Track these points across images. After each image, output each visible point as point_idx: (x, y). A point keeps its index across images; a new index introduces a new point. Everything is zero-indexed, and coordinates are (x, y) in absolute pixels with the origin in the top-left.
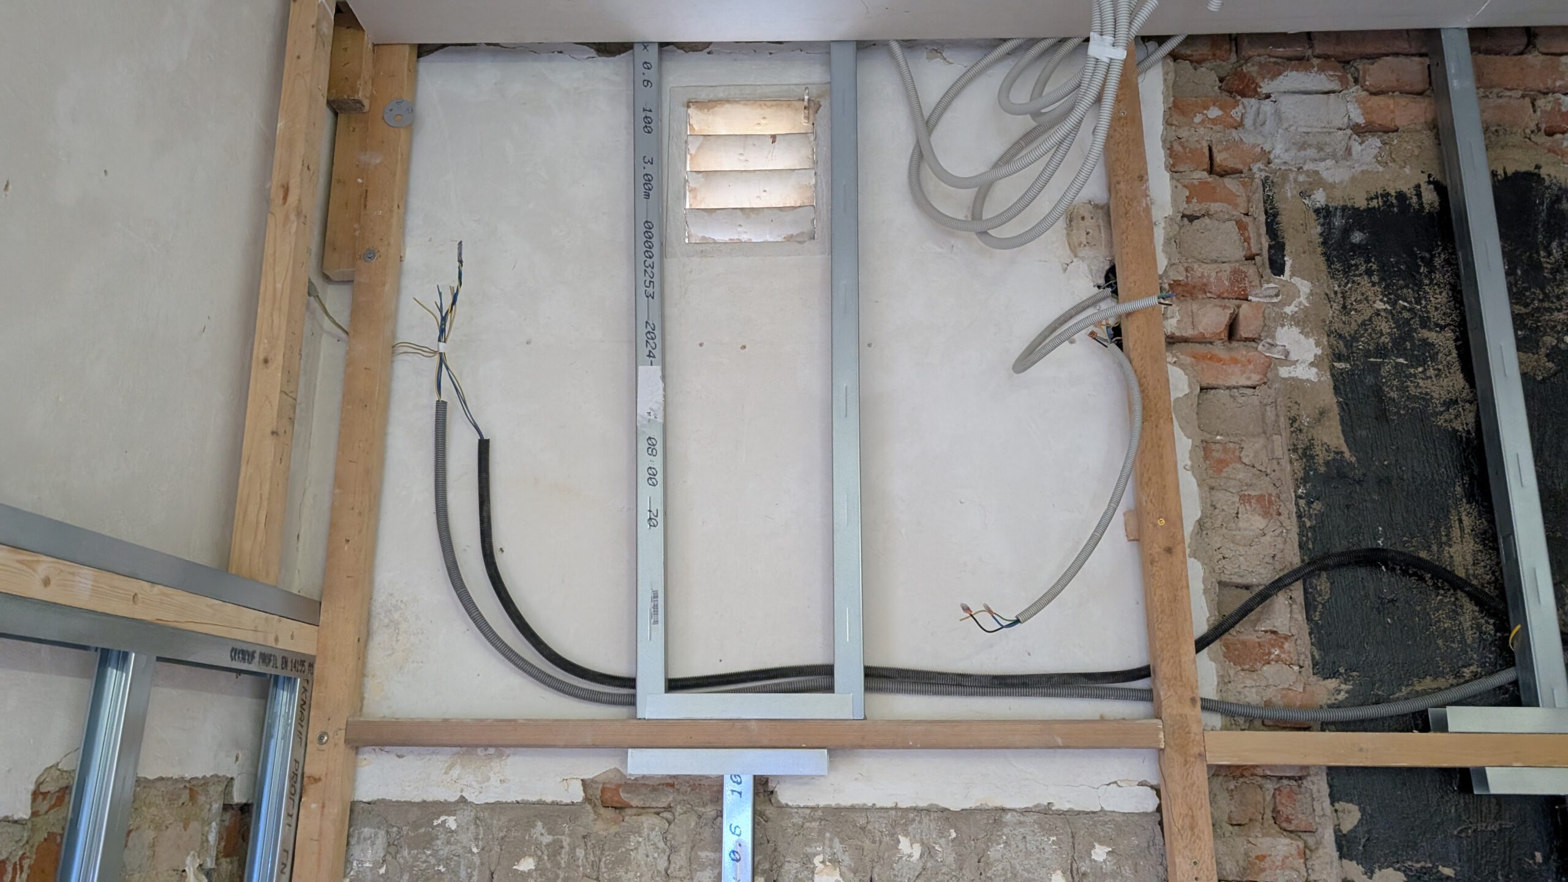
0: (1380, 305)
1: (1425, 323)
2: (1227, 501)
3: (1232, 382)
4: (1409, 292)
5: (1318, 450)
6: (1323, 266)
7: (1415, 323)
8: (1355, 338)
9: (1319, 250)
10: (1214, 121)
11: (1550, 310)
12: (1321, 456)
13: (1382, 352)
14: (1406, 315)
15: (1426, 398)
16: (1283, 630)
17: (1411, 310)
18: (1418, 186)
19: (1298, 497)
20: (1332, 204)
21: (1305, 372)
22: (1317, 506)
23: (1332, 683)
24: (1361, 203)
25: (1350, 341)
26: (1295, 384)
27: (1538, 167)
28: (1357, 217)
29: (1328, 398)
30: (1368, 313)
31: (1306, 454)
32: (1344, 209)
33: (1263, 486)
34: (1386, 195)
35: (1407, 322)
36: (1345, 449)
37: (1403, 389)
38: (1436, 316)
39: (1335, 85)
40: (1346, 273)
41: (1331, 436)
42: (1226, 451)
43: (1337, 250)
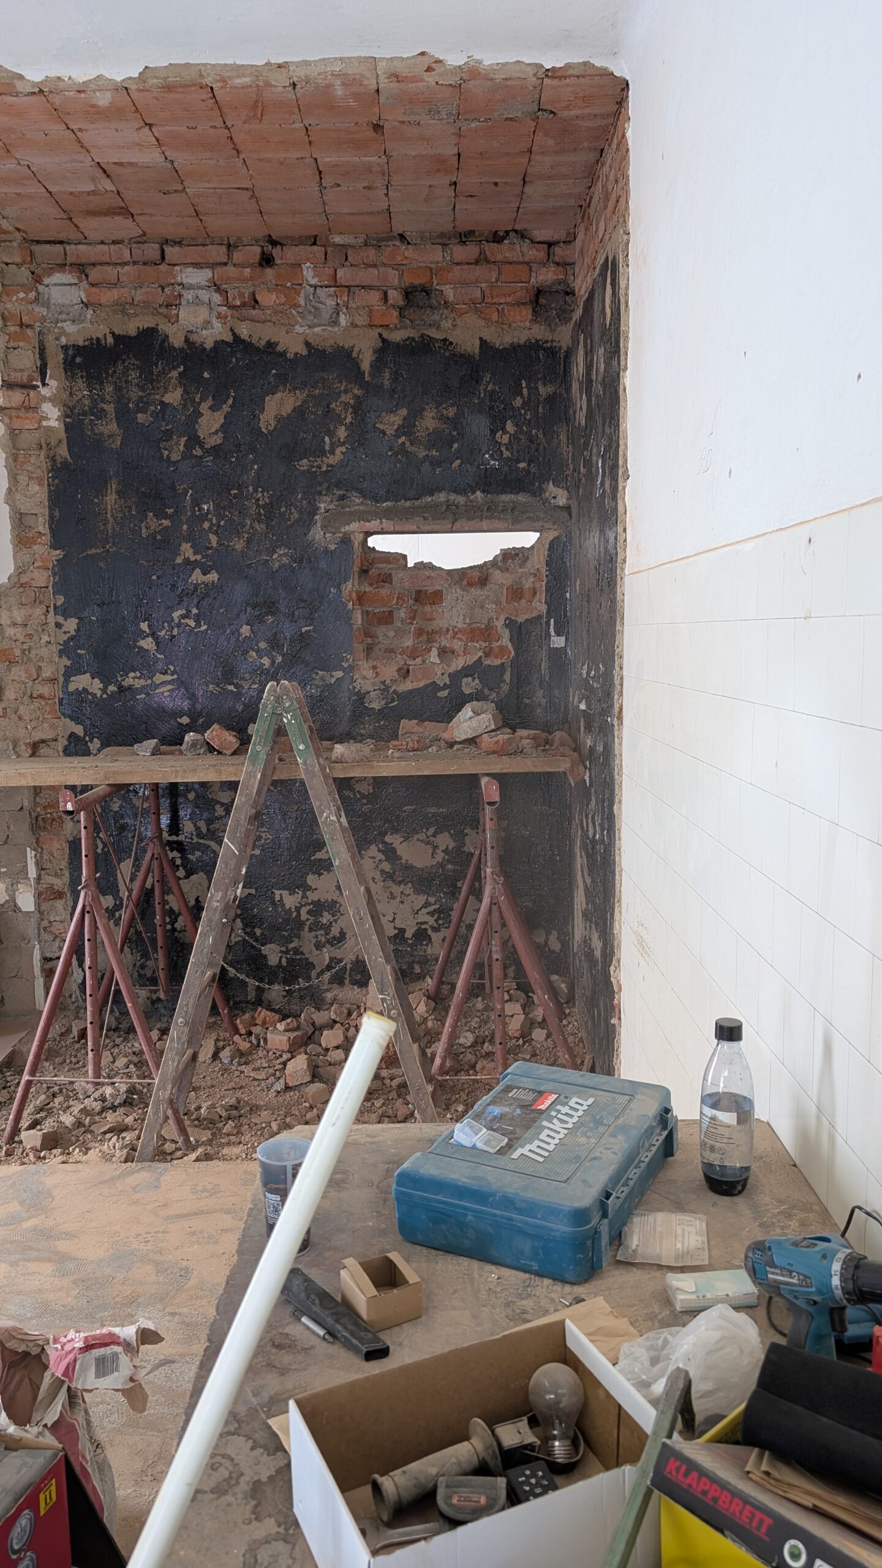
0: (85, 393)
1: (103, 400)
3: (26, 427)
4: (97, 386)
6: (63, 374)
7: (99, 401)
8: (74, 408)
9: (62, 366)
10: (22, 300)
11: (154, 394)
12: (58, 458)
13: (84, 414)
14: (96, 397)
15: (101, 434)
16: (43, 532)
17: (98, 395)
18: (105, 335)
19: (48, 477)
20: (69, 343)
21: (54, 424)
22: (56, 481)
23: (58, 552)
24: (81, 343)
26: (49, 428)
27: (157, 325)
28: (79, 350)
29: (63, 435)
30: (80, 396)
31: (53, 459)
32: (74, 345)
33: (39, 473)
34: (92, 339)
35: (96, 400)
36: (68, 457)
37: (92, 430)
38: (107, 397)
39: (76, 281)
40: (72, 377)
41: (63, 451)
42: (25, 458)
43: (69, 366)
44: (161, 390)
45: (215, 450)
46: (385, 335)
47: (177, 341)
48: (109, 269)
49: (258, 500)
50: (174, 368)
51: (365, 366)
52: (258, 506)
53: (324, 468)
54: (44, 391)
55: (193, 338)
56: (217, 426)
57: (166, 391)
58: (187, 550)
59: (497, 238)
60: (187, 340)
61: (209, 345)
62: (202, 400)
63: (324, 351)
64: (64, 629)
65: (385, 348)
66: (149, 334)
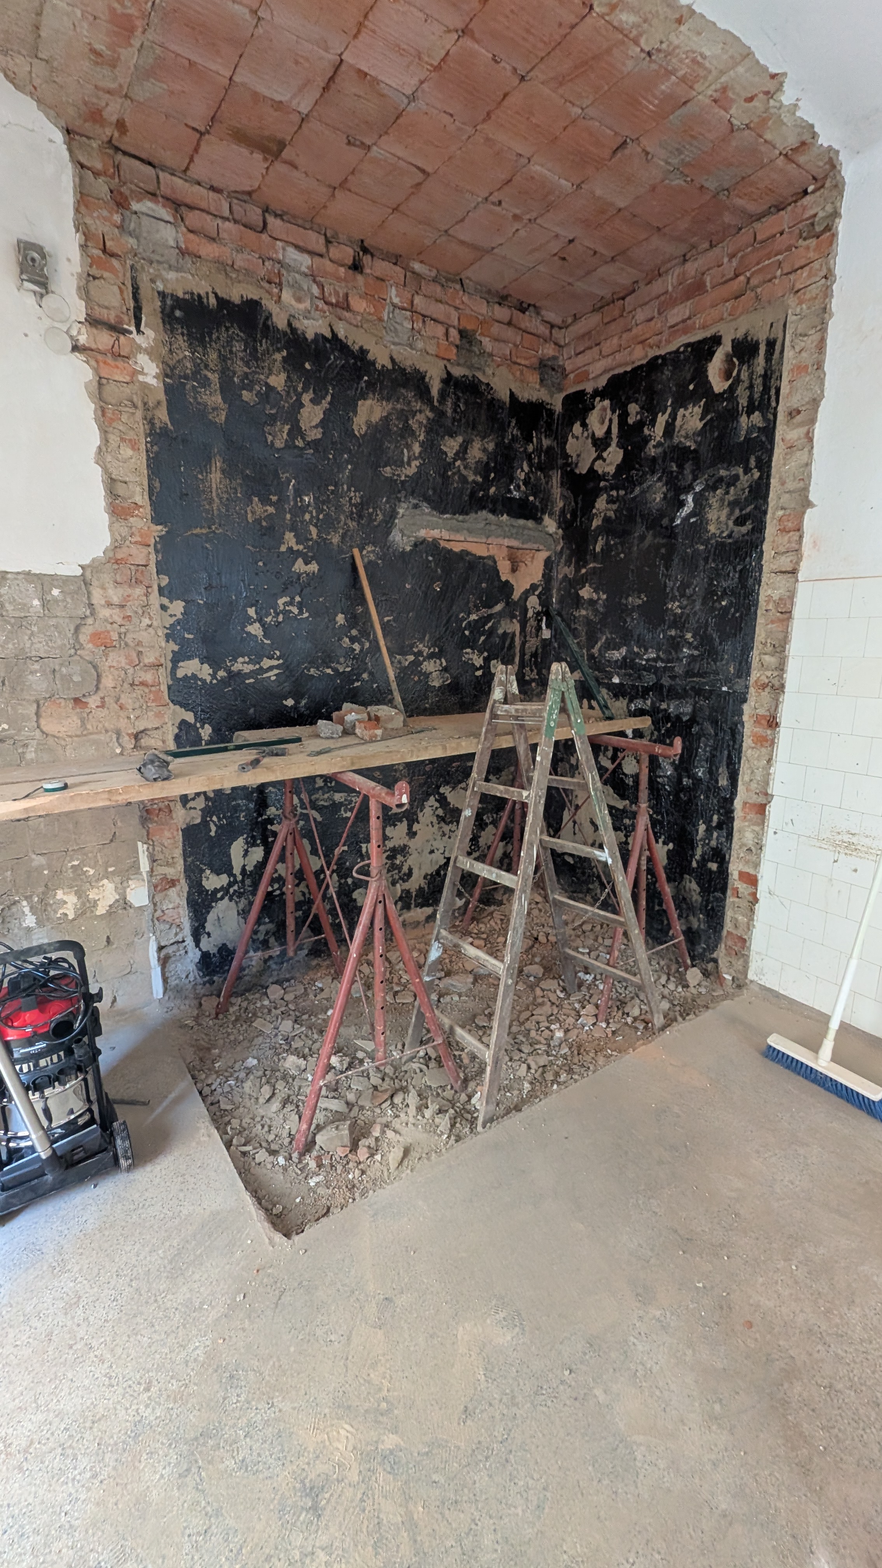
0: (187, 353)
1: (206, 367)
2: (114, 439)
3: (116, 378)
4: (200, 349)
5: (156, 421)
6: (161, 325)
7: (202, 366)
8: (175, 368)
9: (159, 315)
10: (105, 219)
11: (259, 373)
12: (158, 423)
13: (186, 377)
14: (199, 361)
15: (205, 405)
16: (140, 503)
17: (201, 359)
18: (207, 293)
19: (147, 442)
20: (166, 291)
21: (151, 380)
22: (155, 448)
23: (160, 527)
24: (180, 295)
25: (173, 369)
26: (145, 386)
27: (261, 299)
28: (179, 303)
29: (162, 397)
30: (181, 356)
31: (151, 422)
32: (172, 295)
33: (131, 435)
34: (192, 294)
35: (198, 364)
36: (169, 423)
37: (195, 398)
38: (211, 365)
39: (171, 219)
40: (172, 332)
41: (162, 415)
42: (113, 414)
43: (168, 318)
44: (266, 370)
45: (315, 444)
46: (449, 368)
47: (280, 322)
48: (209, 218)
49: (351, 499)
50: (279, 350)
51: (435, 392)
52: (351, 505)
53: (403, 478)
54: (139, 339)
55: (296, 324)
56: (316, 421)
57: (270, 373)
58: (290, 539)
59: (522, 308)
60: (290, 324)
61: (310, 336)
62: (305, 389)
63: (405, 370)
64: (170, 612)
65: (448, 379)
66: (252, 307)
